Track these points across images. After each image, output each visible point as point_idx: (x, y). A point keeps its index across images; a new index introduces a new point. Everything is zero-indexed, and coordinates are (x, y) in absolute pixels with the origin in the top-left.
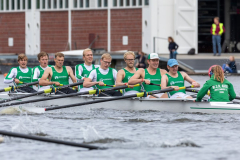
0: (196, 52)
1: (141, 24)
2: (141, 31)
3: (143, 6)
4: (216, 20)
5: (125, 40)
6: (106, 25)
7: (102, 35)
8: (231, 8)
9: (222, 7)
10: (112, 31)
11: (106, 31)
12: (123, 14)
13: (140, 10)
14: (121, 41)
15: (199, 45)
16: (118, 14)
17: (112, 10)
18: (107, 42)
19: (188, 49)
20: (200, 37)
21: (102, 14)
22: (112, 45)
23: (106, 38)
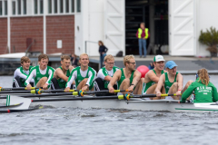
0: (124, 54)
1: (73, 29)
2: (74, 35)
3: (75, 13)
4: (142, 25)
5: (59, 44)
6: (42, 30)
7: (38, 39)
8: (155, 14)
9: (147, 14)
10: (47, 36)
11: (42, 36)
12: (57, 21)
13: (73, 16)
14: (56, 45)
16: (53, 20)
17: (47, 17)
18: (43, 46)
19: (116, 52)
21: (38, 20)
22: (47, 48)
23: (42, 42)
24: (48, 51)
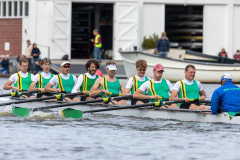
0: (69, 58)
1: (21, 32)
2: (21, 38)
3: (23, 16)
5: (7, 46)
8: (101, 20)
9: (93, 19)
12: (5, 23)
13: (21, 20)
14: (4, 47)
15: (72, 52)
19: (62, 55)
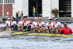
0: (28, 16)
1: (12, 9)
2: (12, 10)
3: (13, 3)
4: (34, 7)
6: (2, 9)
7: (1, 12)
8: (38, 4)
9: (35, 4)
10: (4, 11)
11: (2, 11)
12: (7, 6)
13: (12, 4)
14: (7, 13)
15: (29, 15)
16: (6, 6)
17: (4, 5)
18: (2, 14)
20: (29, 12)
21: (1, 6)
22: (4, 14)
23: (2, 12)
24: (4, 16)
